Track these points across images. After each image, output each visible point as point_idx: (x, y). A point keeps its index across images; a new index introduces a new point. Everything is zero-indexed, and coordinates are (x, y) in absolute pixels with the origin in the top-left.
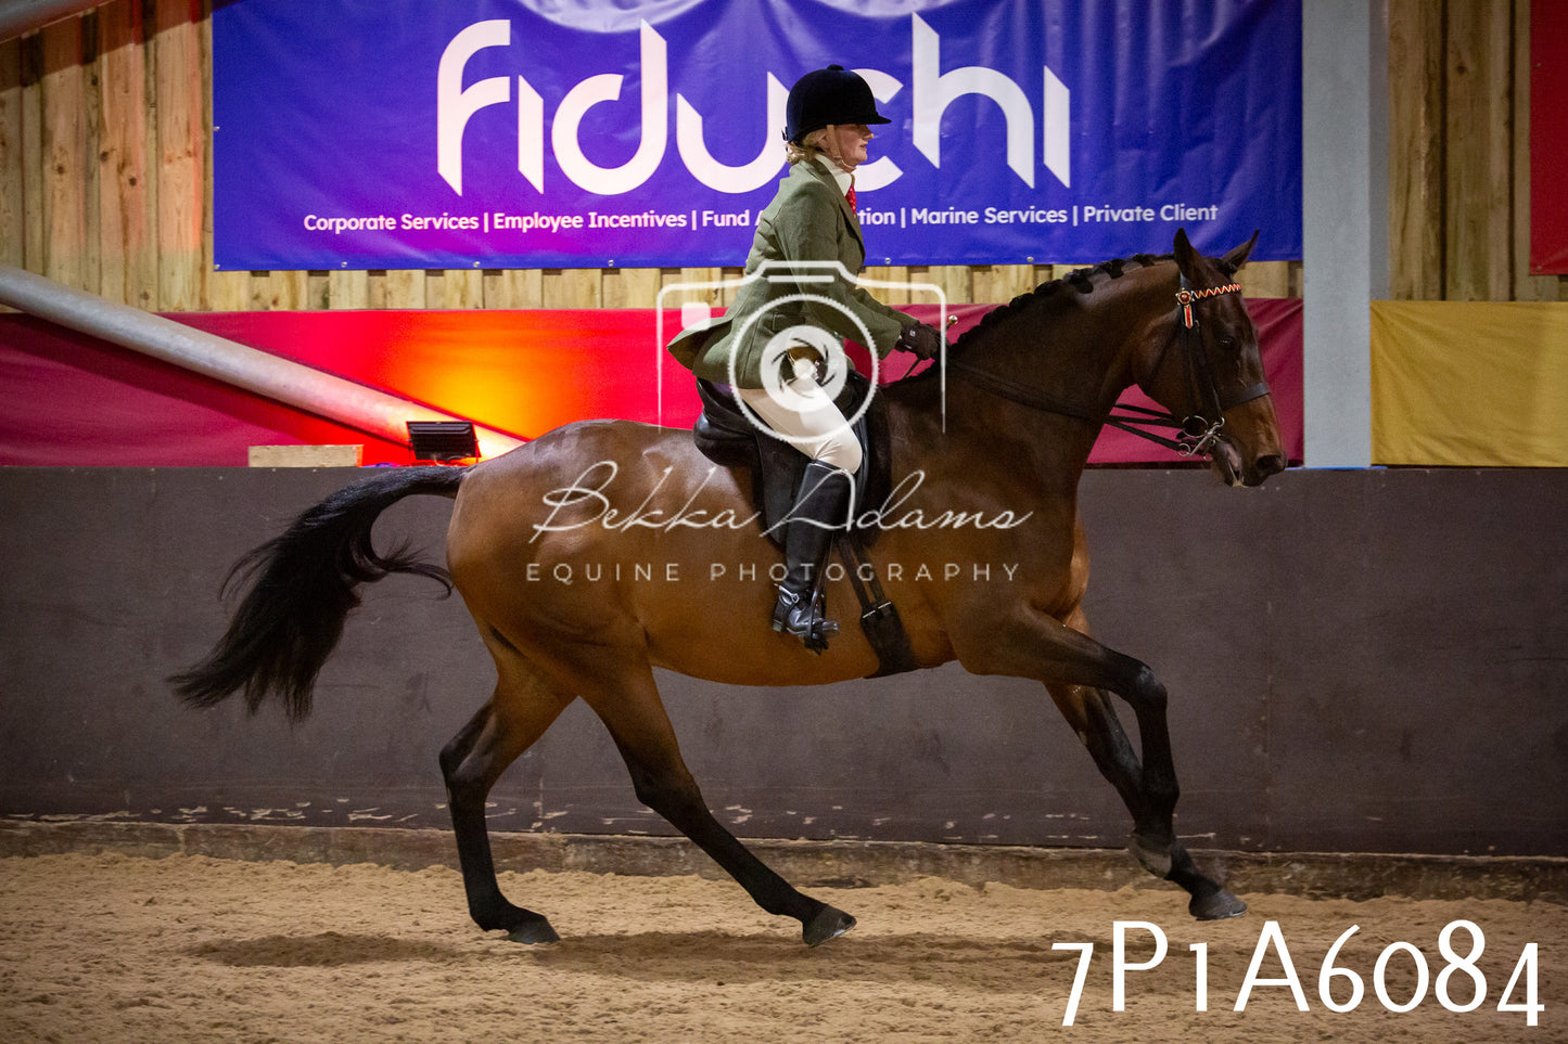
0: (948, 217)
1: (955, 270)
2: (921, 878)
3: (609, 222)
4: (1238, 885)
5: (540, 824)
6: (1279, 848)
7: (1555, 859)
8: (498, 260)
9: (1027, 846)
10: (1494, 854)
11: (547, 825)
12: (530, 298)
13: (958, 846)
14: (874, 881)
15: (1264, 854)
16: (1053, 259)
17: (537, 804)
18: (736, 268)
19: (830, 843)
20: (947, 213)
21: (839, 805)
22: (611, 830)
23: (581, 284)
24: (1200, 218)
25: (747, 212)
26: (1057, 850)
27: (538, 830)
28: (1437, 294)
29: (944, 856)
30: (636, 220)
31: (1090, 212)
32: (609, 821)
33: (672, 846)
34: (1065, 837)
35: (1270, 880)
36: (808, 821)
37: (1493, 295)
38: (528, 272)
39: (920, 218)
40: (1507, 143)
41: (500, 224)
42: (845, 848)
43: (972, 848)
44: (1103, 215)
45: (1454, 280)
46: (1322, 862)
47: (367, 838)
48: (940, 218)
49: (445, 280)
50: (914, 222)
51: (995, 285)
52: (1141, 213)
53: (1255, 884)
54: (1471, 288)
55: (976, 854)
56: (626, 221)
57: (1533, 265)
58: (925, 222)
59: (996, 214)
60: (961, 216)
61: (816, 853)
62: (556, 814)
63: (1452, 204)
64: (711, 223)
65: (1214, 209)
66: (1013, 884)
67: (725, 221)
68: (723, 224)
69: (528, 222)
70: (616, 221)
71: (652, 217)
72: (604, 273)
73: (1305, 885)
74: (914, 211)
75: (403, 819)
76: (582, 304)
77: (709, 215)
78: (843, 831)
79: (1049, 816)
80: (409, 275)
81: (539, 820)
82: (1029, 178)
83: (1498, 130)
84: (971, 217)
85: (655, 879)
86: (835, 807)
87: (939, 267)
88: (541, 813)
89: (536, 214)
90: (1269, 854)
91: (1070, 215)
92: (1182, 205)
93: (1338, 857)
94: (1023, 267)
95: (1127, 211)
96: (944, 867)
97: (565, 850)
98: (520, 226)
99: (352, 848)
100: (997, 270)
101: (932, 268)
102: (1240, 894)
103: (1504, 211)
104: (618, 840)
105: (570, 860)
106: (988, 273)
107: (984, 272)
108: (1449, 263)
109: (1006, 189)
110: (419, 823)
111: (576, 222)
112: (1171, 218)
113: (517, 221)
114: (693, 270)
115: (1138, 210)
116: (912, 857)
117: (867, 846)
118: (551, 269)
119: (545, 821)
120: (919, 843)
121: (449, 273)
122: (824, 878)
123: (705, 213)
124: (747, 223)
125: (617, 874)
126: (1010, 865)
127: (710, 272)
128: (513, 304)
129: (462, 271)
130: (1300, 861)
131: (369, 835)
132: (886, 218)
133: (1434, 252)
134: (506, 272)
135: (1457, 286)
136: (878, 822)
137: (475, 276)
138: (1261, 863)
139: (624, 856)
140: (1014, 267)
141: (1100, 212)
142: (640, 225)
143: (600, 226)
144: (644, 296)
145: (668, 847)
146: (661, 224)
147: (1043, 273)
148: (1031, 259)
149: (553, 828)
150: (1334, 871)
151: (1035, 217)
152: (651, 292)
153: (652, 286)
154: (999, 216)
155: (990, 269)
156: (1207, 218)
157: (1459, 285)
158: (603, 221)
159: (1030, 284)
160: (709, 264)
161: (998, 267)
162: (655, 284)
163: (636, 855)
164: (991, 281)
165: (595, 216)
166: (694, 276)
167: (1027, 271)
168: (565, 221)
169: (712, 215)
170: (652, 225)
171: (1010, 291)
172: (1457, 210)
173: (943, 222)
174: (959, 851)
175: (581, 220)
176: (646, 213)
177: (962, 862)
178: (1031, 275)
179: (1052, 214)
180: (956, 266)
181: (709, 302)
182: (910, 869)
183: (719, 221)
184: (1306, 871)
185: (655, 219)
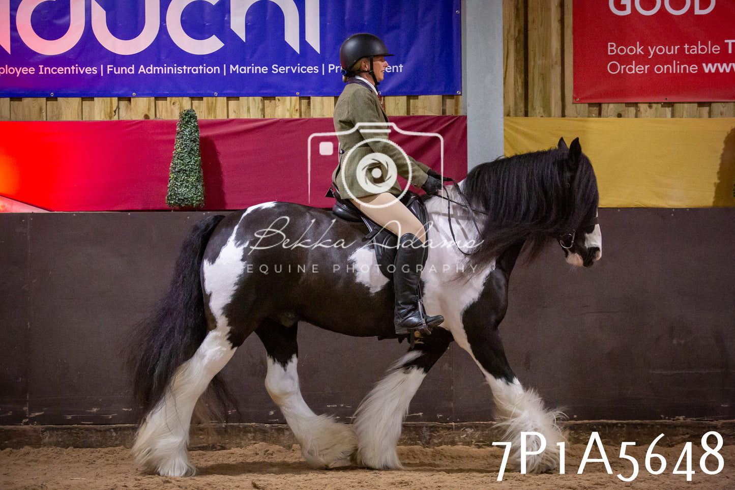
0: (251, 70)
1: (254, 99)
2: (256, 443)
3: (51, 71)
4: (436, 441)
5: (27, 420)
6: (458, 420)
7: (610, 421)
10: (576, 419)
11: (32, 421)
12: (3, 114)
13: (276, 425)
14: (228, 446)
15: (451, 424)
16: (311, 94)
17: (26, 408)
18: (125, 98)
20: (250, 67)
22: (70, 422)
23: (34, 107)
24: (393, 71)
25: (133, 65)
27: (26, 424)
28: (523, 113)
29: (269, 430)
30: (67, 70)
31: (331, 67)
32: (69, 417)
33: (109, 430)
35: (454, 438)
37: (553, 115)
38: (2, 99)
39: (234, 70)
40: (560, 32)
43: (285, 426)
45: (532, 107)
46: (483, 427)
48: (246, 70)
50: (231, 72)
51: (277, 108)
53: (446, 441)
54: (542, 111)
56: (60, 70)
57: (575, 98)
58: (238, 72)
59: (278, 68)
60: (258, 69)
62: (37, 414)
63: (531, 64)
64: (112, 72)
65: (401, 66)
67: (120, 71)
68: (119, 73)
69: (2, 70)
70: (55, 70)
72: (47, 100)
73: (473, 440)
74: (231, 66)
76: (34, 117)
77: (110, 68)
79: (329, 406)
81: (27, 418)
82: (296, 47)
83: (555, 25)
84: (264, 70)
85: (98, 449)
87: (245, 98)
88: (28, 414)
89: (7, 66)
90: (453, 424)
91: (320, 69)
94: (294, 98)
96: (268, 437)
97: (43, 434)
100: (279, 100)
101: (241, 98)
102: (438, 446)
103: (559, 69)
104: (76, 428)
105: (46, 440)
106: (273, 101)
107: (271, 100)
108: (530, 97)
109: (283, 54)
111: (32, 71)
114: (101, 99)
116: (250, 432)
117: (224, 426)
118: (15, 97)
119: (30, 418)
120: (254, 423)
122: (199, 445)
123: (108, 66)
124: (133, 72)
125: (75, 447)
127: (111, 100)
130: (471, 427)
132: (215, 70)
133: (521, 90)
135: (534, 109)
136: (229, 413)
138: (449, 429)
139: (79, 437)
140: (288, 98)
141: (337, 68)
142: (69, 73)
143: (45, 73)
144: (71, 114)
145: (106, 431)
146: (82, 72)
147: (304, 102)
148: (298, 93)
149: (35, 422)
150: (490, 432)
151: (300, 70)
152: (76, 111)
153: (77, 108)
154: (280, 69)
155: (275, 100)
156: (397, 71)
157: (535, 108)
158: (47, 70)
159: (298, 107)
160: (111, 96)
161: (279, 97)
162: (78, 107)
163: (86, 436)
164: (276, 106)
165: (42, 67)
166: (102, 103)
167: (296, 100)
168: (24, 70)
169: (113, 68)
170: (77, 73)
171: (286, 111)
172: (534, 68)
173: (248, 72)
174: (277, 427)
175: (34, 70)
176: (73, 66)
177: (279, 434)
178: (298, 102)
179: (310, 68)
180: (255, 97)
181: (111, 117)
182: (249, 439)
183: (117, 71)
184: (474, 432)
185: (78, 69)
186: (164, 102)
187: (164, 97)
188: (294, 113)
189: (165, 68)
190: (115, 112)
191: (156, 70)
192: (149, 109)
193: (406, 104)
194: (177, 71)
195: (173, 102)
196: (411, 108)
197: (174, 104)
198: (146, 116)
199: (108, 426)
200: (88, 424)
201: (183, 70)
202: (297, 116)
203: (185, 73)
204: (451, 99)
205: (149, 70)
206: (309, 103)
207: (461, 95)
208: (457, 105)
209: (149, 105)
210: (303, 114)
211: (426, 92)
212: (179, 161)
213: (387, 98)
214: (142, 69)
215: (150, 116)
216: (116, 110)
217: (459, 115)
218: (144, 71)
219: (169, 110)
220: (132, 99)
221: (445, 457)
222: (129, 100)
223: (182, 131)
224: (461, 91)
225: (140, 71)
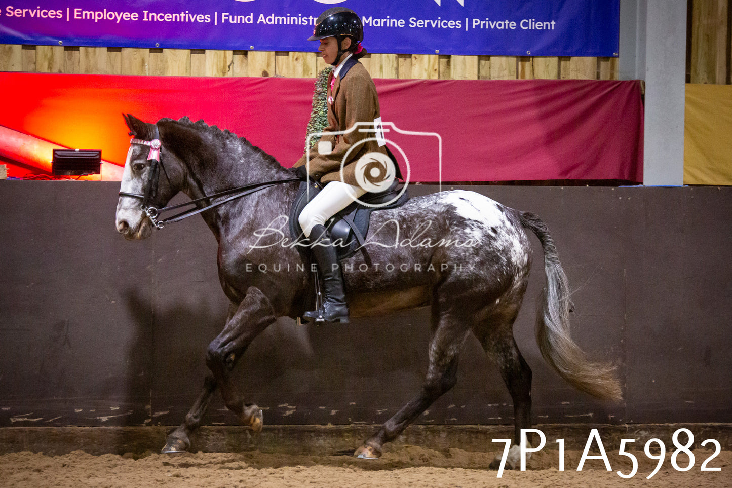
0: (385, 23)
1: (388, 57)
2: (408, 447)
3: (157, 17)
5: (150, 420)
6: (632, 421)
8: (76, 40)
9: (477, 424)
11: (155, 421)
12: (99, 66)
13: (432, 426)
15: (623, 425)
16: (451, 52)
17: (148, 407)
19: (348, 427)
20: (385, 20)
21: (354, 402)
23: (136, 59)
24: (544, 28)
25: (252, 14)
26: (494, 427)
27: (149, 424)
29: (423, 432)
30: (176, 17)
31: (476, 22)
33: (244, 431)
34: (499, 418)
36: (333, 412)
37: (717, 81)
38: (98, 49)
39: (367, 22)
41: (78, 15)
42: (358, 429)
43: (441, 427)
44: (484, 25)
45: (695, 71)
46: (659, 430)
47: (24, 434)
48: (380, 23)
49: (36, 53)
51: (413, 68)
52: (508, 24)
54: (705, 77)
55: (444, 431)
56: (168, 17)
58: (371, 25)
59: (416, 21)
60: (394, 22)
61: (339, 433)
62: (161, 413)
63: (696, 24)
64: (227, 21)
65: (553, 23)
66: (466, 450)
67: (236, 20)
68: (235, 22)
69: (99, 15)
70: (161, 17)
71: (187, 15)
72: (150, 52)
75: (50, 420)
76: (135, 71)
77: (225, 16)
78: (358, 418)
79: (489, 405)
80: (10, 48)
81: (148, 418)
84: (400, 23)
86: (351, 403)
87: (378, 55)
88: (150, 413)
89: (105, 10)
90: (627, 426)
91: (463, 24)
92: (534, 20)
93: (668, 426)
94: (432, 56)
95: (499, 22)
96: (422, 440)
98: (93, 18)
99: (12, 442)
100: (416, 58)
101: (373, 55)
103: (724, 29)
104: (206, 429)
106: (408, 60)
107: (405, 58)
108: (693, 61)
110: (63, 422)
111: (134, 16)
112: (527, 28)
113: (91, 14)
114: (213, 52)
115: (507, 22)
117: (373, 427)
118: (114, 47)
119: (153, 418)
121: (40, 48)
122: (344, 449)
123: (224, 14)
124: (251, 22)
125: (204, 452)
126: (464, 437)
127: (225, 53)
128: (87, 71)
129: (50, 47)
130: (645, 429)
131: (26, 432)
134: (81, 49)
135: (697, 74)
136: (379, 412)
137: (59, 51)
138: (622, 431)
139: (209, 440)
140: (426, 56)
141: (482, 23)
142: (178, 20)
143: (150, 20)
144: (179, 67)
145: (240, 432)
146: (193, 20)
147: (444, 60)
148: (438, 51)
149: (159, 423)
150: (666, 435)
151: (441, 24)
152: (185, 66)
153: (185, 62)
154: (418, 23)
155: (410, 57)
156: (549, 28)
157: (699, 73)
158: (153, 17)
159: (436, 67)
160: (225, 48)
161: (416, 55)
162: (187, 59)
163: (217, 439)
164: (412, 64)
165: (147, 13)
166: (214, 55)
167: (435, 59)
168: (126, 16)
169: (228, 16)
170: (187, 20)
171: (424, 71)
172: (698, 28)
173: (382, 25)
174: (432, 429)
175: (137, 16)
176: (183, 13)
177: (434, 436)
178: (437, 61)
179: (452, 23)
180: (389, 54)
181: (224, 73)
182: (400, 442)
183: (233, 20)
184: (649, 435)
185: (189, 17)
186: (285, 57)
187: (286, 52)
188: (432, 73)
189: (288, 18)
190: (229, 67)
191: (278, 19)
192: (268, 65)
193: (557, 67)
194: (302, 22)
195: (295, 57)
196: (562, 70)
197: (297, 59)
198: (265, 73)
199: (242, 427)
200: (219, 425)
201: (308, 20)
202: (435, 77)
203: (311, 24)
204: (606, 61)
205: (270, 20)
206: (449, 63)
207: (618, 57)
208: (613, 67)
209: (269, 59)
210: (441, 75)
211: (581, 53)
212: (322, 126)
213: (536, 59)
214: (262, 19)
215: (269, 72)
216: (230, 65)
217: (615, 79)
218: (263, 20)
219: (291, 66)
220: (249, 53)
221: (618, 463)
222: (245, 54)
223: (324, 92)
224: (618, 53)
225: (260, 20)
